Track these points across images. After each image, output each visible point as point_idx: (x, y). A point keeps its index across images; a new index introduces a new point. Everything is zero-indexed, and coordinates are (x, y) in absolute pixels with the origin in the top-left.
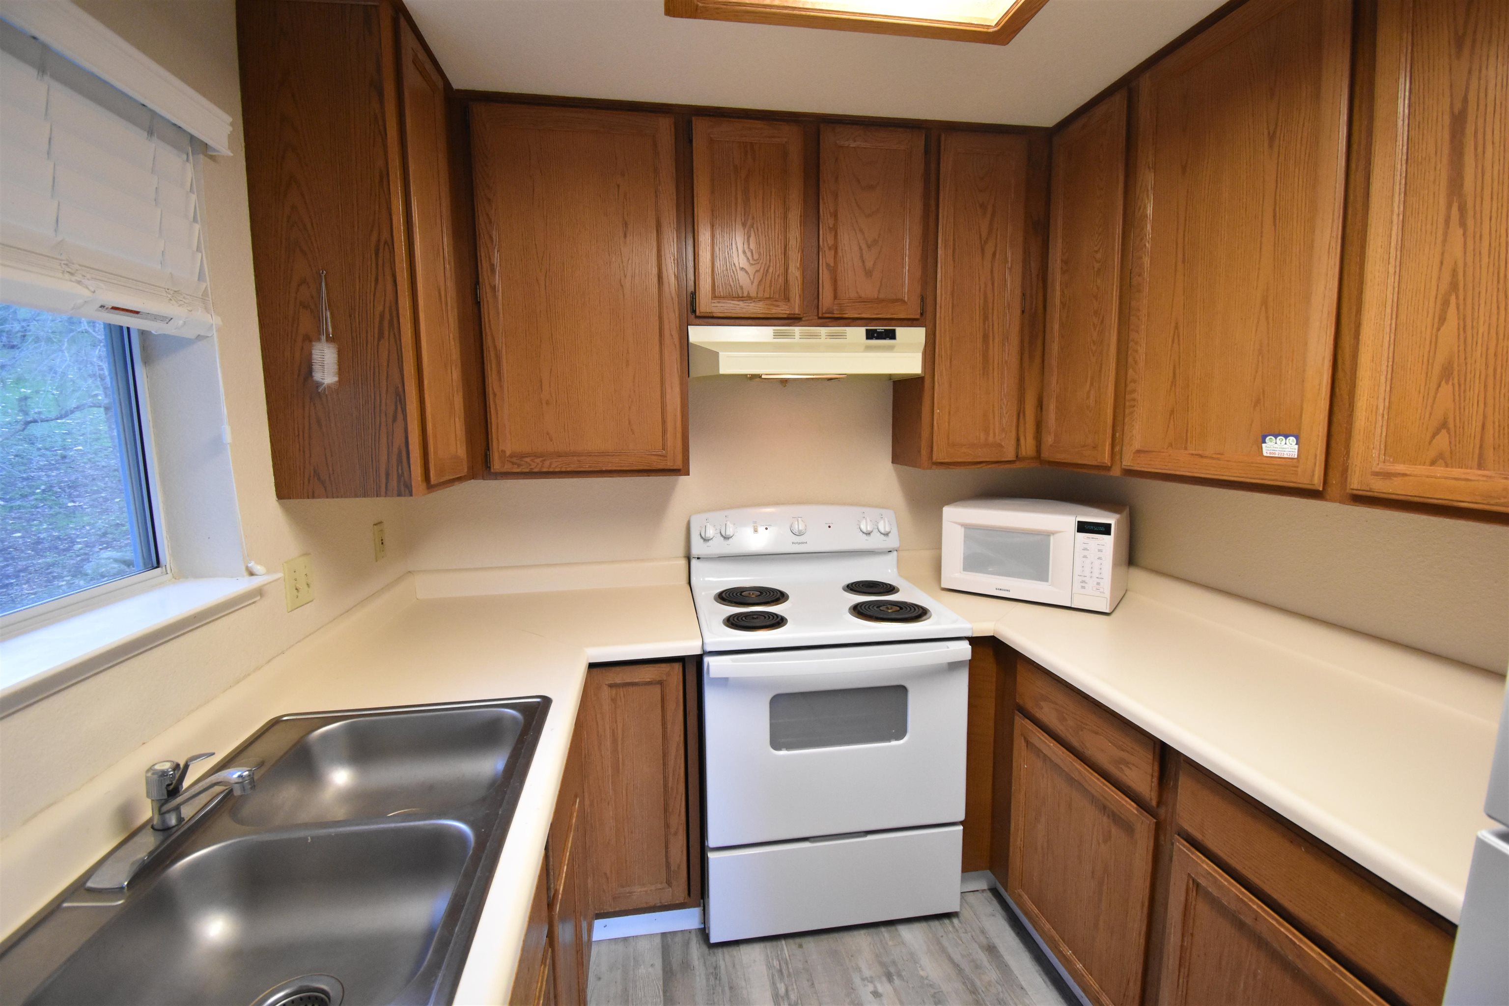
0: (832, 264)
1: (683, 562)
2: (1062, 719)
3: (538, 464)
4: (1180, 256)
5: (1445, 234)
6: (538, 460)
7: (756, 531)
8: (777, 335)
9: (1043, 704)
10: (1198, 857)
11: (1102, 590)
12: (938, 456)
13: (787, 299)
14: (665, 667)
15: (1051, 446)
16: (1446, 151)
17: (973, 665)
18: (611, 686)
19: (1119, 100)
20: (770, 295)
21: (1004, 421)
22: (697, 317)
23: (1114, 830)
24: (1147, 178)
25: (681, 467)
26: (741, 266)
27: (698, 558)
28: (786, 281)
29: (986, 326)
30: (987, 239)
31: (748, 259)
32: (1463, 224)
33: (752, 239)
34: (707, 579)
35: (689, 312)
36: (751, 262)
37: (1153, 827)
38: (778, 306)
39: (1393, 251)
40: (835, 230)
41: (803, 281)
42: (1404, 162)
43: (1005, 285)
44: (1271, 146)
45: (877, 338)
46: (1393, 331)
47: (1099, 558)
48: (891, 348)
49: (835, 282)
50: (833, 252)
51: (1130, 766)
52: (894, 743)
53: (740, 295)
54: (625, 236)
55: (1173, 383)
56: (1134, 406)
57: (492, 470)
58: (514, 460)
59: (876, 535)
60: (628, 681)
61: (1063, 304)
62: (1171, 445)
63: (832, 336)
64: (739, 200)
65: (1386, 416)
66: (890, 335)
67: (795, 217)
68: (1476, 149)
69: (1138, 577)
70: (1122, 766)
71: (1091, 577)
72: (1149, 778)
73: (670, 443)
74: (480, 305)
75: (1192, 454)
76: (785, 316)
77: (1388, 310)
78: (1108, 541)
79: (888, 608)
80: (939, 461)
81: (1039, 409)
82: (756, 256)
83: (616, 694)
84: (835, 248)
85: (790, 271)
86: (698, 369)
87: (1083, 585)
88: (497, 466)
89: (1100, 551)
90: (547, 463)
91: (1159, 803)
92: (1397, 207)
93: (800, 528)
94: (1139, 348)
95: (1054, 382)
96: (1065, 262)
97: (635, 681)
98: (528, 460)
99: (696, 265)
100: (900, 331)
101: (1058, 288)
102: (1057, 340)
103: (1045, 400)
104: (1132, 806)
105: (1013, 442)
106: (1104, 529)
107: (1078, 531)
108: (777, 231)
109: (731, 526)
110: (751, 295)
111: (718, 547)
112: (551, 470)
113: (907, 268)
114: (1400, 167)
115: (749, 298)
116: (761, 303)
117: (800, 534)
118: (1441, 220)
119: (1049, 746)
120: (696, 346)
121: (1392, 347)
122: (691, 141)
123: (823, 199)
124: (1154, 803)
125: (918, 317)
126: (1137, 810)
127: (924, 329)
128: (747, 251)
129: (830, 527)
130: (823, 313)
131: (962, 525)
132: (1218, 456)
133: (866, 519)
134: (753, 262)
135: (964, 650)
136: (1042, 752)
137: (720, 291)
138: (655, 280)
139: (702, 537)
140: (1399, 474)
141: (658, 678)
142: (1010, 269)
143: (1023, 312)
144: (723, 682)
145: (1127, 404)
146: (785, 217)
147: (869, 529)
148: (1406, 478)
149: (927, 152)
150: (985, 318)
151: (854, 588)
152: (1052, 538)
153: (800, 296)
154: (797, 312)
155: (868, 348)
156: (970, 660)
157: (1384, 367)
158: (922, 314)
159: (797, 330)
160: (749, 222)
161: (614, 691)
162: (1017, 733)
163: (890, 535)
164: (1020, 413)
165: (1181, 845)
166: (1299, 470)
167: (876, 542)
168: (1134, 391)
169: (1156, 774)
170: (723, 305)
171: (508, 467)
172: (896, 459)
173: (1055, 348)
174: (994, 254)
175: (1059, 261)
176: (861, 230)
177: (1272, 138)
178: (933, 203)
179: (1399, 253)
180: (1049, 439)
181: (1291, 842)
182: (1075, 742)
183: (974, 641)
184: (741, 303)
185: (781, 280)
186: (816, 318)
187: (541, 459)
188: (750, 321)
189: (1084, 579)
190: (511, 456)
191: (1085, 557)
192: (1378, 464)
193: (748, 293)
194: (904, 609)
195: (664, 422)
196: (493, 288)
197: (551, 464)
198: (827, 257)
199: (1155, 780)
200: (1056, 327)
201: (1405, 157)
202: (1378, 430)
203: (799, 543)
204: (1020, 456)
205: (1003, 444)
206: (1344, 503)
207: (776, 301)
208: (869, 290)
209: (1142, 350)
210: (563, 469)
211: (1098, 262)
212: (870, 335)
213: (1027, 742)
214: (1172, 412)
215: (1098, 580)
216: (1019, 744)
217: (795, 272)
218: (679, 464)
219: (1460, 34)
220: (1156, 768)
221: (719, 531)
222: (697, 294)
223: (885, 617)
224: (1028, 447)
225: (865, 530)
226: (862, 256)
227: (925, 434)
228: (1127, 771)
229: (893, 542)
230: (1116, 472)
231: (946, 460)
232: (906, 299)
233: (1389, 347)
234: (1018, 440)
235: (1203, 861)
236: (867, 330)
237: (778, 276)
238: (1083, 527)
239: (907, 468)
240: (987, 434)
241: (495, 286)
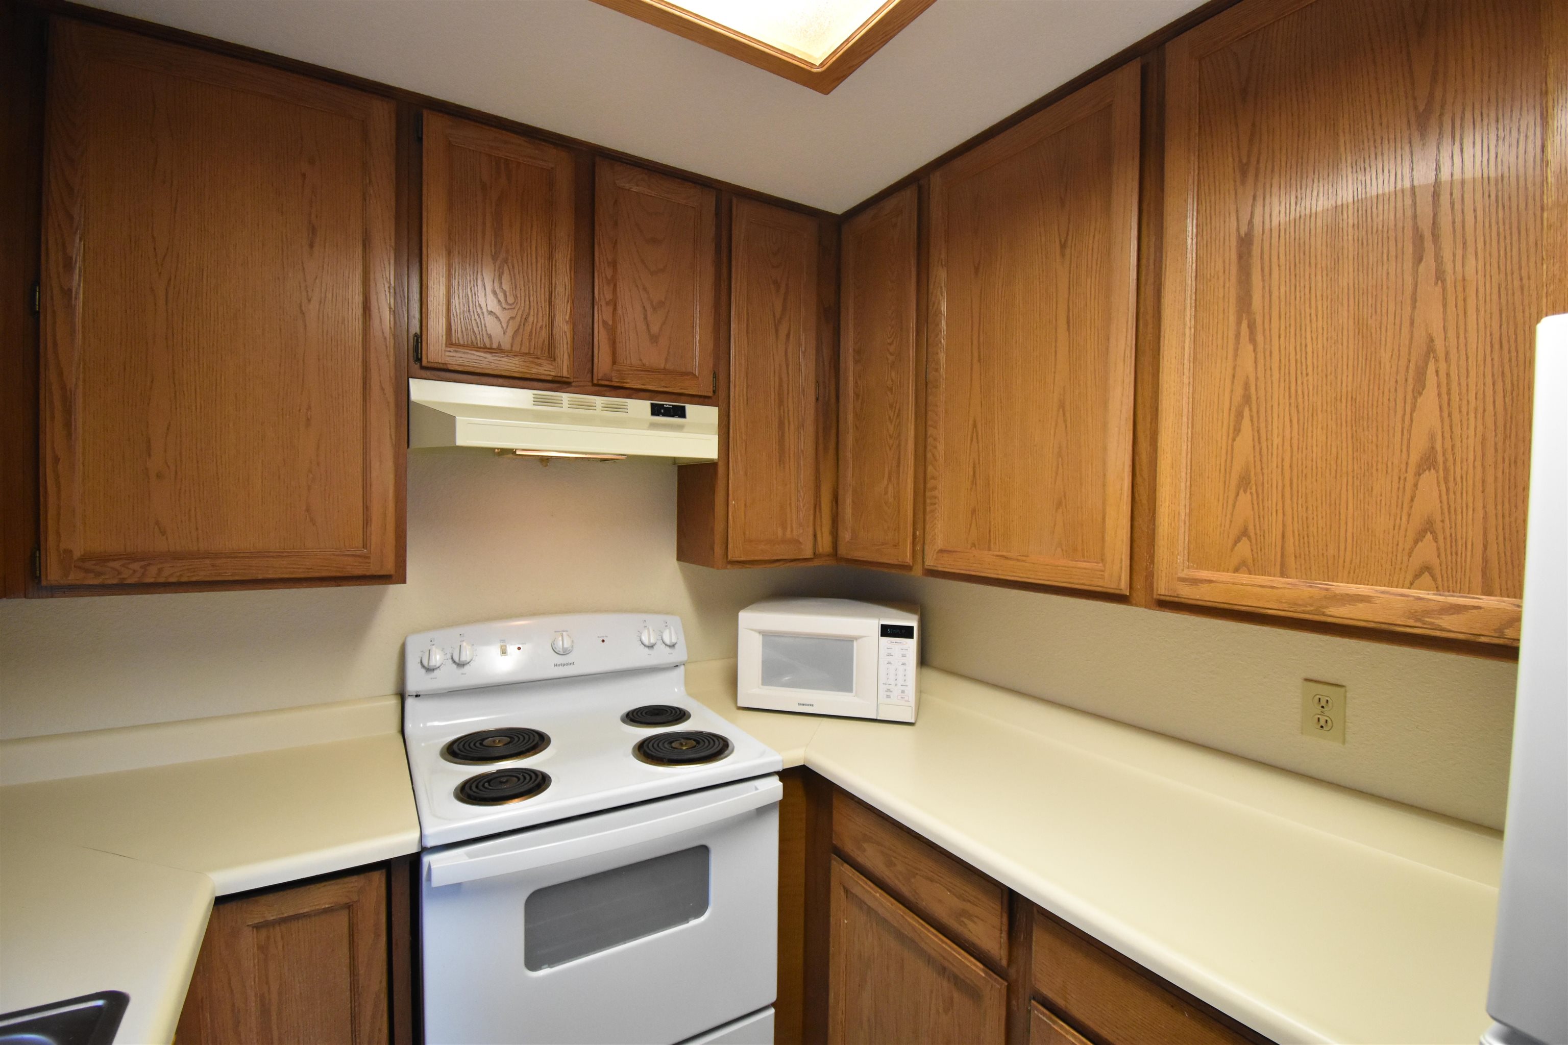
0: (610, 323)
1: (394, 702)
2: (890, 864)
3: (135, 571)
4: (976, 354)
5: (1236, 350)
6: (136, 566)
7: (504, 652)
8: (538, 401)
9: (865, 845)
10: (1061, 1027)
11: (906, 698)
12: (735, 553)
13: (552, 358)
14: (355, 882)
15: (848, 542)
16: (1234, 269)
17: (784, 807)
18: (257, 927)
19: (909, 197)
20: (530, 349)
21: (801, 515)
22: (423, 368)
23: (956, 995)
24: (940, 275)
25: (392, 572)
26: (489, 309)
27: (417, 696)
28: (551, 335)
29: (782, 410)
30: (781, 318)
31: (499, 301)
32: (1253, 340)
33: (506, 278)
34: (429, 724)
35: (411, 359)
36: (504, 306)
37: (1004, 991)
38: (540, 365)
39: (1186, 362)
40: (613, 282)
41: (574, 338)
42: (1194, 279)
43: (800, 370)
44: (1063, 255)
45: (664, 415)
46: (1190, 440)
47: (904, 664)
48: (680, 428)
49: (613, 343)
50: (611, 309)
51: (976, 919)
52: (693, 923)
53: (488, 346)
54: (312, 246)
55: (974, 482)
56: (935, 504)
57: (44, 583)
58: (89, 565)
59: (660, 648)
60: (291, 913)
61: (857, 395)
62: (974, 545)
63: (608, 408)
64: (488, 225)
65: (1187, 523)
66: (680, 412)
67: (563, 258)
68: (1262, 270)
69: (934, 678)
70: (965, 920)
71: (896, 685)
72: (997, 933)
73: (375, 539)
74: (39, 316)
75: (997, 556)
76: (549, 378)
77: (1185, 419)
78: (910, 646)
79: (681, 744)
80: (734, 559)
81: (834, 503)
82: (511, 300)
83: (268, 938)
84: (614, 304)
85: (556, 324)
86: (424, 438)
87: (888, 693)
88: (53, 575)
89: (904, 656)
90: (156, 569)
91: (1010, 961)
92: (1189, 321)
93: (566, 646)
94: (938, 445)
95: (849, 477)
96: (858, 352)
97: (301, 911)
98: (116, 565)
99: (424, 300)
100: (690, 409)
101: (854, 377)
102: (851, 431)
103: (841, 492)
104: (977, 968)
105: (811, 537)
106: (906, 632)
107: (882, 635)
108: (539, 272)
109: (469, 647)
110: (503, 347)
111: (447, 677)
112: (164, 579)
113: (698, 338)
114: (1190, 281)
115: (498, 350)
116: (517, 359)
117: (565, 652)
118: (1232, 334)
119: (874, 897)
120: (420, 406)
121: (1189, 454)
122: (420, 140)
123: (599, 244)
124: (1004, 962)
125: (711, 394)
126: (986, 973)
127: (717, 409)
128: (498, 291)
129: (603, 641)
130: (598, 380)
131: (760, 632)
132: (1024, 558)
133: (649, 629)
134: (507, 307)
135: (774, 788)
136: (866, 904)
137: (457, 336)
138: (359, 311)
139: (423, 666)
140: (1206, 580)
141: (346, 900)
142: (804, 353)
143: (817, 399)
144: (453, 891)
145: (928, 501)
146: (551, 257)
147: (653, 641)
148: (1212, 585)
149: (717, 214)
150: (781, 402)
151: (636, 717)
152: (855, 643)
153: (569, 356)
154: (565, 374)
155: (653, 426)
156: (781, 803)
157: (1183, 474)
158: (714, 392)
159: (565, 397)
160: (503, 255)
161: (264, 933)
162: (834, 884)
163: (676, 646)
164: (817, 506)
165: (1040, 1013)
166: (1106, 574)
167: (662, 656)
168: (934, 488)
169: (1005, 928)
170: (463, 355)
171: (74, 577)
172: (682, 555)
173: (849, 439)
174: (788, 336)
175: (851, 351)
176: (645, 289)
177: (1063, 246)
178: (725, 271)
179: (1192, 365)
180: (846, 535)
181: (1172, 1006)
182: (905, 890)
183: (785, 775)
184: (488, 356)
185: (544, 333)
186: (590, 384)
187: (143, 563)
188: (501, 381)
189: (889, 687)
190: (83, 559)
191: (889, 663)
192: (1183, 570)
193: (499, 345)
194: (702, 743)
195: (366, 508)
196: (67, 293)
197: (163, 570)
198: (603, 314)
199: (1004, 935)
200: (851, 417)
201: (1194, 274)
202: (1181, 537)
203: (564, 665)
204: (817, 552)
205: (801, 540)
206: (1150, 608)
207: (539, 358)
208: (654, 357)
209: (941, 447)
210: (184, 579)
211: (891, 354)
212: (656, 410)
213: (847, 891)
214: (974, 511)
215: (903, 688)
216: (837, 896)
217: (563, 325)
218: (389, 567)
219: (1244, 161)
220: (1005, 920)
221: (449, 656)
222: (424, 337)
223: (680, 758)
224: (825, 544)
225: (647, 643)
226: (645, 318)
227: (719, 527)
228: (971, 925)
229: (679, 654)
230: (918, 571)
231: (743, 559)
232: (697, 374)
233: (1187, 455)
234: (815, 536)
235: (1067, 1032)
236: (652, 405)
237: (541, 327)
238: (887, 631)
239: (694, 566)
240: (784, 528)
241: (70, 290)
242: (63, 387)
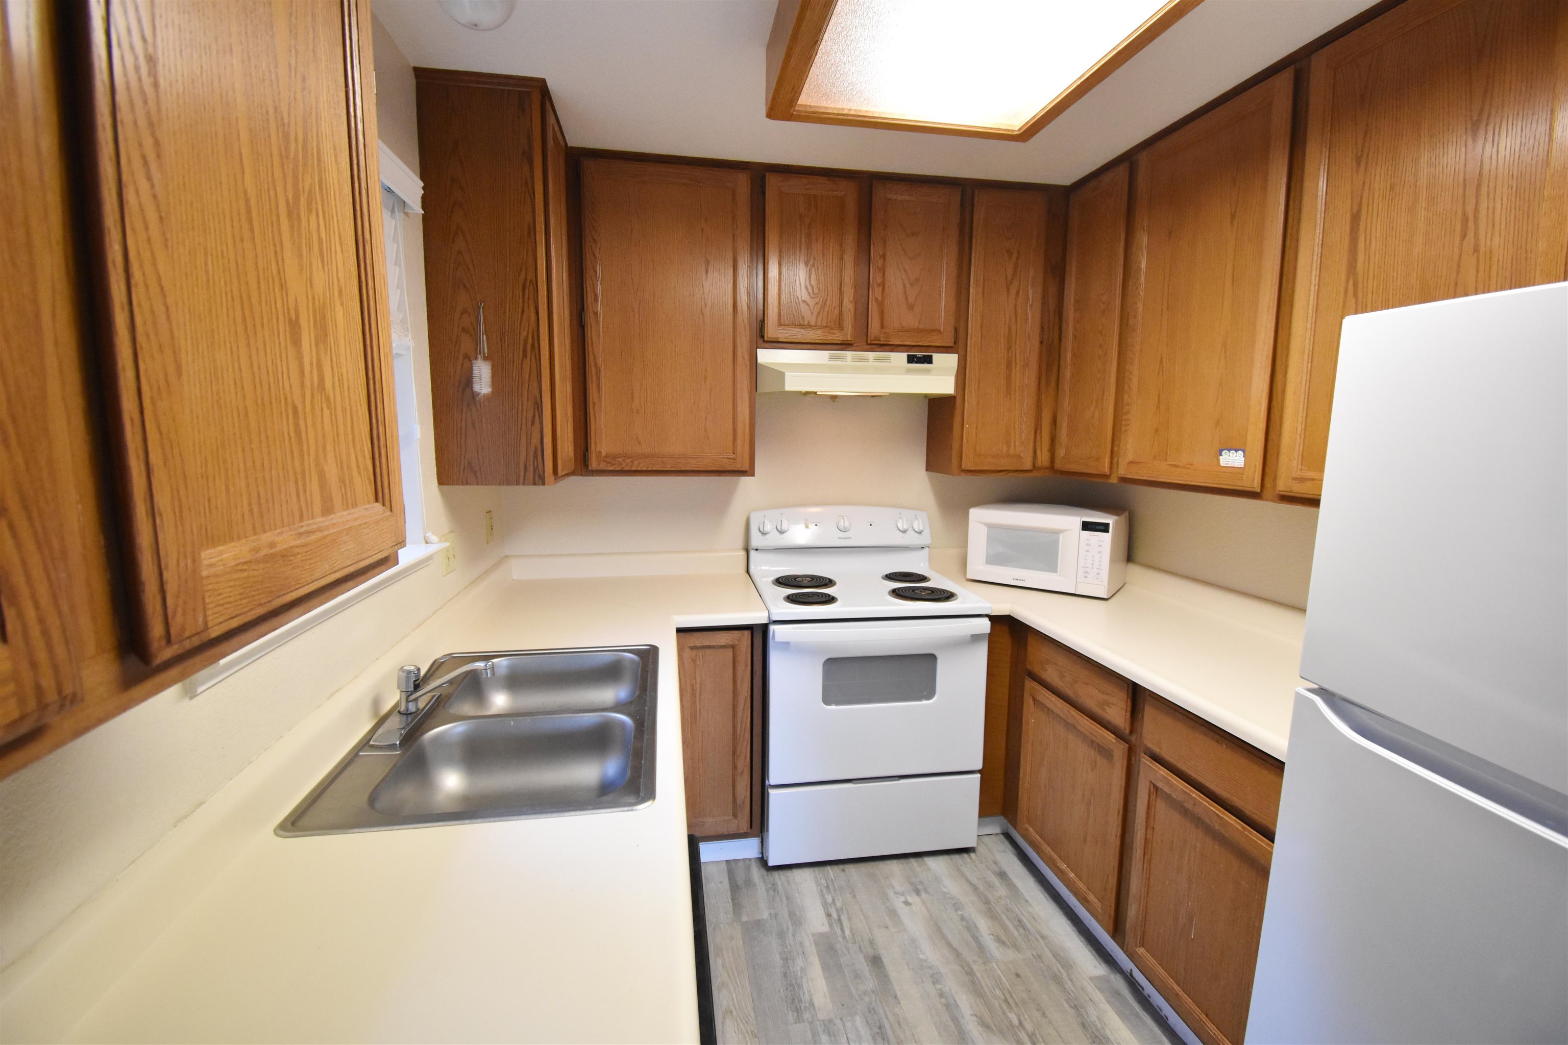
0: (880, 299)
1: (743, 554)
2: (1062, 677)
3: (628, 464)
4: (1165, 304)
5: (1344, 302)
6: (628, 461)
7: (807, 527)
8: (832, 358)
9: (1047, 667)
10: (1157, 766)
11: (1101, 579)
12: (967, 464)
13: (841, 327)
14: (736, 633)
15: (1063, 457)
16: (1347, 238)
17: (992, 638)
18: (692, 648)
19: (1122, 172)
20: (827, 323)
21: (1024, 436)
22: (764, 341)
23: (1099, 758)
24: (1143, 239)
25: (748, 469)
26: (803, 299)
27: (756, 550)
28: (841, 313)
29: (1010, 353)
30: (1012, 279)
31: (809, 293)
32: (1355, 295)
33: (813, 276)
34: (763, 568)
35: (758, 337)
36: (812, 296)
37: (1126, 750)
38: (834, 334)
39: (1310, 312)
40: (883, 270)
41: (855, 313)
42: (1320, 246)
43: (1027, 319)
44: (1232, 223)
45: (917, 362)
46: (1309, 372)
47: (1100, 552)
48: (928, 371)
49: (882, 313)
50: (881, 289)
51: (1112, 706)
52: (924, 702)
53: (802, 324)
54: (707, 272)
55: (1158, 407)
56: (1128, 425)
57: (590, 468)
58: (608, 460)
59: (911, 533)
60: (707, 644)
61: (1075, 337)
62: (1155, 457)
63: (878, 360)
64: (803, 243)
65: (1303, 436)
66: (928, 360)
67: (849, 258)
68: (1365, 241)
69: (1135, 572)
70: (1106, 707)
71: (1092, 568)
72: (1124, 712)
73: (739, 448)
74: (584, 329)
75: (1170, 465)
76: (839, 342)
77: (1306, 356)
78: (1105, 540)
79: (921, 591)
80: (967, 468)
81: (1054, 426)
82: (816, 291)
83: (696, 655)
84: (883, 285)
85: (844, 304)
86: (765, 386)
87: (1086, 575)
88: (594, 465)
89: (1100, 546)
90: (636, 463)
91: (1131, 732)
92: (1314, 280)
93: (846, 525)
94: (1133, 377)
95: (1066, 403)
96: (1077, 301)
97: (712, 644)
98: (620, 460)
99: (766, 298)
100: (936, 357)
101: (1071, 324)
102: (1069, 367)
103: (1059, 417)
104: (1111, 737)
105: (1031, 453)
106: (1104, 528)
107: (1083, 530)
108: (834, 269)
109: (786, 522)
110: (811, 324)
111: (774, 540)
112: (639, 469)
113: (944, 303)
114: (1317, 249)
115: (809, 326)
116: (819, 331)
117: (845, 531)
118: (1342, 292)
119: (1051, 701)
120: (762, 365)
121: (1308, 383)
122: (764, 193)
123: (874, 244)
124: (1127, 731)
125: (952, 345)
126: (1115, 739)
127: (957, 355)
128: (808, 286)
129: (871, 525)
130: (871, 340)
131: (986, 524)
132: (1189, 466)
133: (903, 519)
134: (814, 296)
135: (984, 626)
136: (1046, 706)
137: (785, 320)
138: (731, 310)
139: (760, 531)
140: (1310, 479)
141: (731, 643)
142: (1031, 306)
143: (1041, 342)
144: (786, 646)
145: (1123, 423)
146: (841, 258)
147: (905, 527)
148: (1314, 482)
149: (962, 204)
150: (1009, 348)
151: (891, 577)
152: (1061, 536)
153: (852, 326)
154: (849, 338)
155: (909, 371)
156: (989, 634)
157: (1302, 399)
158: (955, 343)
159: (849, 354)
160: (811, 262)
161: (694, 652)
162: (1026, 695)
163: (923, 533)
164: (1037, 430)
165: (1146, 760)
166: (1244, 476)
167: (910, 539)
168: (1128, 413)
169: (1129, 709)
170: (787, 332)
171: (603, 466)
172: (930, 467)
173: (1067, 373)
174: (1018, 293)
175: (1072, 299)
176: (905, 271)
177: (1233, 217)
178: (967, 248)
179: (1314, 314)
180: (1061, 452)
181: (1217, 742)
182: (1070, 693)
183: (994, 619)
184: (802, 331)
185: (837, 311)
186: (865, 344)
187: (631, 460)
188: (809, 346)
189: (1087, 570)
190: (606, 456)
191: (1088, 551)
192: (1297, 472)
193: (809, 322)
194: (935, 593)
195: (735, 430)
196: (596, 314)
197: (639, 463)
198: (875, 293)
199: (1128, 714)
200: (1069, 355)
201: (1321, 242)
202: (1297, 446)
203: (845, 538)
204: (1036, 466)
205: (1022, 455)
206: (1275, 502)
207: (832, 329)
208: (911, 321)
209: (1135, 380)
210: (650, 469)
211: (1103, 304)
212: (911, 360)
213: (1034, 700)
214: (1157, 430)
215: (1098, 571)
216: (1028, 702)
217: (848, 305)
218: (746, 467)
219: (1359, 154)
220: (1129, 704)
221: (775, 527)
222: (766, 322)
223: (919, 597)
224: (1043, 458)
225: (901, 529)
226: (905, 293)
227: (955, 445)
228: (1108, 710)
229: (925, 539)
230: (1114, 480)
231: (973, 469)
232: (942, 331)
233: (1306, 384)
234: (1035, 452)
235: (1160, 769)
236: (908, 355)
237: (835, 307)
238: (1087, 526)
239: (938, 474)
240: (1009, 446)
241: (597, 312)
242: (596, 365)
